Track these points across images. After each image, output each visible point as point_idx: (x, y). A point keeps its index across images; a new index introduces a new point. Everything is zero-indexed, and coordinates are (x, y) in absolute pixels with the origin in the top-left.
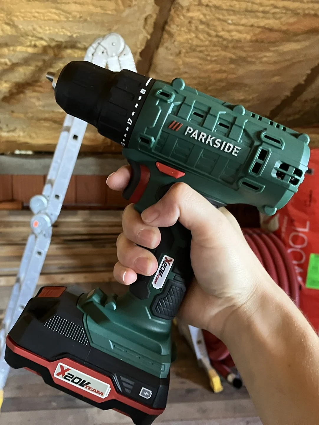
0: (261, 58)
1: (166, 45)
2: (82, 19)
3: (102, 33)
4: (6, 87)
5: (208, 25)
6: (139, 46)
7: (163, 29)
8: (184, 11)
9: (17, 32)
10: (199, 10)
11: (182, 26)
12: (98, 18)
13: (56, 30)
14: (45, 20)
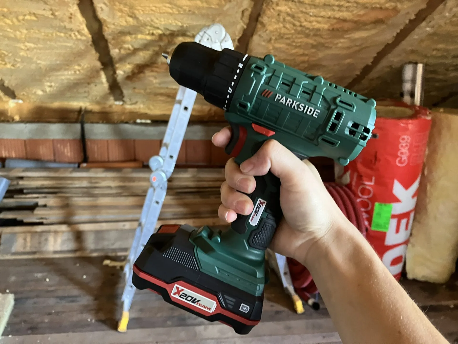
0: (337, 44)
1: (259, 33)
2: (191, 12)
3: (207, 24)
4: (129, 68)
5: (293, 17)
6: (237, 34)
7: (257, 20)
8: (274, 6)
9: (137, 22)
10: (286, 5)
11: (273, 17)
12: (204, 11)
13: (170, 21)
14: (160, 13)
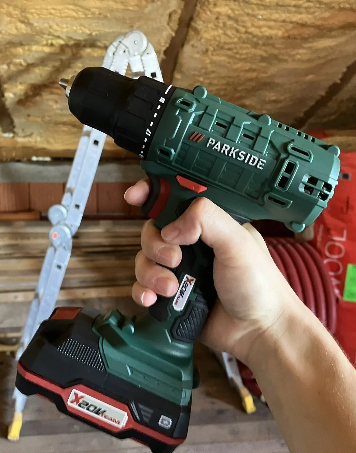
0: (294, 55)
1: (192, 42)
2: (101, 16)
3: (124, 31)
4: (21, 90)
5: (236, 21)
6: (163, 44)
7: (189, 25)
8: (211, 6)
9: (31, 30)
10: (226, 5)
11: (209, 22)
12: (119, 15)
13: (74, 28)
14: (62, 17)
